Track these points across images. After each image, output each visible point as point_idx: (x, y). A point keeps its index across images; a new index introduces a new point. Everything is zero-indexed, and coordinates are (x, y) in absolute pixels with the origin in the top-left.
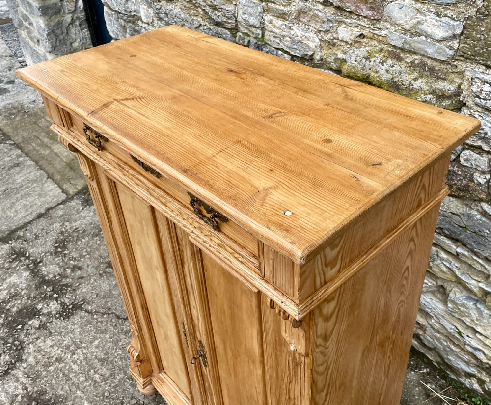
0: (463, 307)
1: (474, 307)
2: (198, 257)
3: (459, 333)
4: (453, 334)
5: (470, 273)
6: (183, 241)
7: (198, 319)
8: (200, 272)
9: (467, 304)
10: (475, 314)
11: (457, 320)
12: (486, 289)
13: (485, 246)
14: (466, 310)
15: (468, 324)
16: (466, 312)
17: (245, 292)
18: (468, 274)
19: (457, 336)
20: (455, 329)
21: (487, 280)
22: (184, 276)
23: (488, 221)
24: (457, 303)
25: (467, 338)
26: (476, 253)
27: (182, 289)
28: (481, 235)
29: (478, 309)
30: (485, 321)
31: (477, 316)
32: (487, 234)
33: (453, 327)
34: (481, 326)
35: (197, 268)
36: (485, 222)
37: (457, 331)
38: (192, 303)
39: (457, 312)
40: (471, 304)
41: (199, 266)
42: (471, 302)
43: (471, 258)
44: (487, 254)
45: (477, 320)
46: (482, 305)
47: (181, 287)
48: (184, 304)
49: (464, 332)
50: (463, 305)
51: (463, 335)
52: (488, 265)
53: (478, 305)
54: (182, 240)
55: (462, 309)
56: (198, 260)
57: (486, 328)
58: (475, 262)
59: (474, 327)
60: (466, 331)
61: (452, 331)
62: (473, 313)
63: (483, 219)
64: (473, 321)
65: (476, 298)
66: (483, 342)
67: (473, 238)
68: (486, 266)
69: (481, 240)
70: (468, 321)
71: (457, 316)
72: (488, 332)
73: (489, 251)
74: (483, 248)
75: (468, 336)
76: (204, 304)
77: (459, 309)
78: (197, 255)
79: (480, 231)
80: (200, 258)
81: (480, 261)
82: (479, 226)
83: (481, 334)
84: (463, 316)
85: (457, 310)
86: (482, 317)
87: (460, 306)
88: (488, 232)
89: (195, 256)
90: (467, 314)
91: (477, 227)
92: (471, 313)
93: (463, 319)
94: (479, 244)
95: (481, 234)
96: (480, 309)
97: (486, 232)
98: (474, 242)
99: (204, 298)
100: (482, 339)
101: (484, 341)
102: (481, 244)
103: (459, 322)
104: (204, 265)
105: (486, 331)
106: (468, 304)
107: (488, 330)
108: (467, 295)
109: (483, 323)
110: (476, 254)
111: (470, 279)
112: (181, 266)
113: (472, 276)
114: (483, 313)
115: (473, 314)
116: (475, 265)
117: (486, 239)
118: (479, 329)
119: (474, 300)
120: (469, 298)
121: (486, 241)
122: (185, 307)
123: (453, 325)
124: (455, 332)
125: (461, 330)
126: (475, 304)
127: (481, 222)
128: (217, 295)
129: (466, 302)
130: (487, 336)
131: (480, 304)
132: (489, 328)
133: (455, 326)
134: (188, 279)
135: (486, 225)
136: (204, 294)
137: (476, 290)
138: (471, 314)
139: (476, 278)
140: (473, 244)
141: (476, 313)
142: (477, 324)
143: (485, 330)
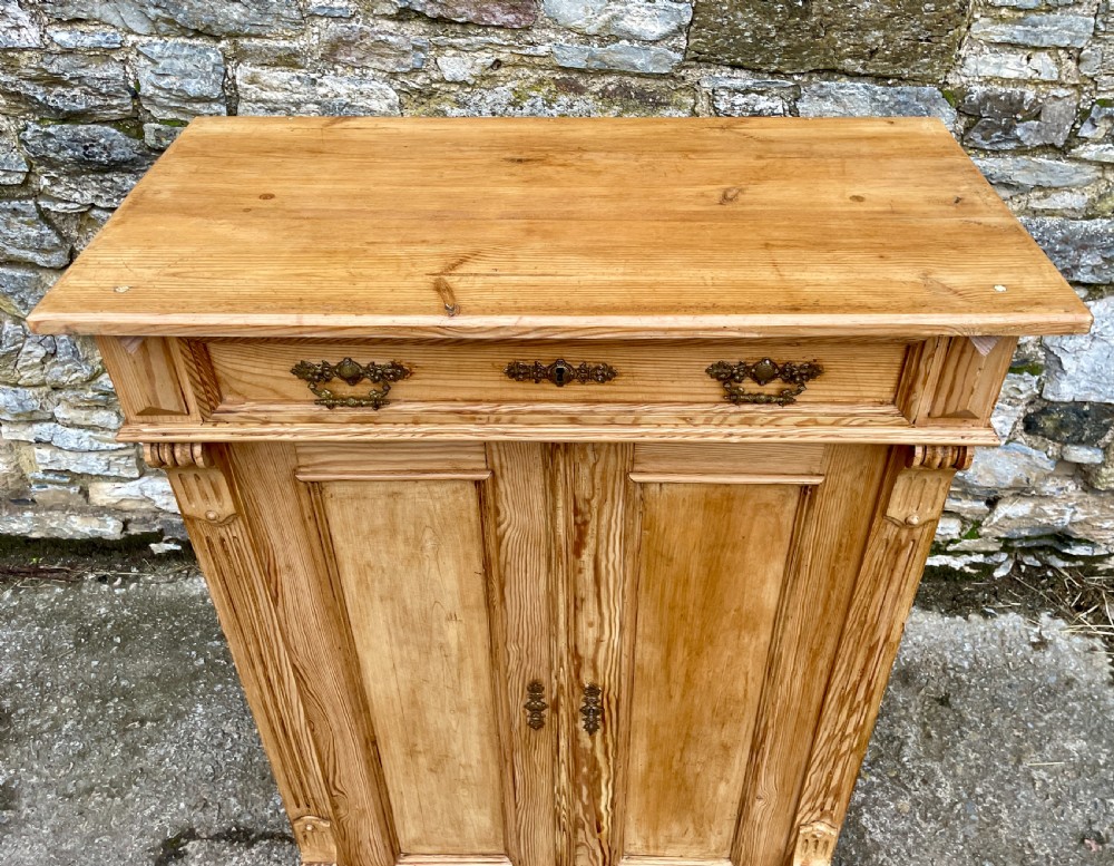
6: (594, 501)
7: (599, 642)
17: (768, 506)
54: (587, 501)
128: (670, 560)
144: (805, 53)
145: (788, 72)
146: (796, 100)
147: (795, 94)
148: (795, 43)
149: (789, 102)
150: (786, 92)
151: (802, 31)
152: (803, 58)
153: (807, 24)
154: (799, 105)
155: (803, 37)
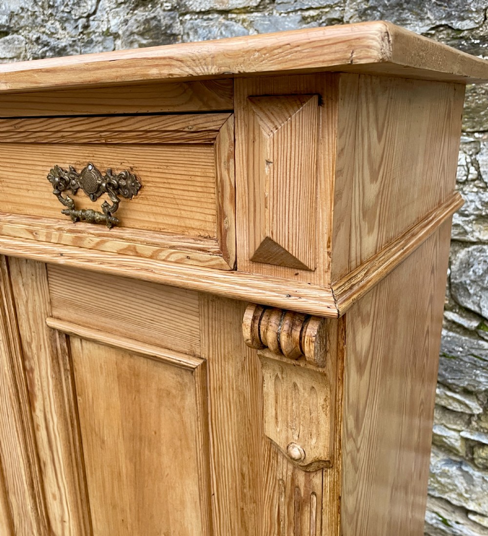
0: (444, 477)
1: (459, 473)
2: (65, 364)
3: (445, 522)
4: (435, 525)
5: (444, 422)
6: (33, 346)
7: (63, 521)
8: (69, 400)
9: (448, 471)
10: (462, 484)
11: (437, 503)
12: (472, 438)
13: (461, 372)
14: (449, 481)
15: (454, 502)
16: (450, 484)
17: (169, 393)
18: (442, 424)
19: (442, 527)
20: (437, 517)
21: (469, 426)
22: (35, 429)
23: (458, 336)
24: (434, 474)
25: (456, 526)
26: (451, 386)
27: (29, 461)
28: (454, 357)
29: (466, 474)
30: (478, 489)
31: (465, 485)
32: (461, 352)
33: (434, 515)
34: (472, 500)
35: (62, 390)
36: (454, 337)
37: (440, 519)
38: (51, 487)
39: (436, 488)
40: (453, 470)
41: (66, 385)
42: (453, 466)
43: (444, 396)
44: (466, 383)
45: (466, 492)
46: (469, 467)
47: (28, 457)
48: (34, 497)
49: (450, 518)
50: (444, 474)
51: (450, 523)
52: (470, 400)
53: (465, 468)
54: (29, 344)
55: (443, 480)
56: (65, 370)
57: (480, 501)
58: (451, 401)
59: (464, 505)
60: (453, 515)
61: (434, 521)
62: (459, 482)
63: (451, 334)
64: (460, 495)
65: (458, 459)
66: (480, 525)
67: (442, 364)
68: (467, 402)
69: (454, 364)
70: (452, 497)
71: (437, 494)
72: (485, 506)
73: (467, 378)
74: (459, 374)
75: (457, 523)
76: (76, 475)
77: (439, 482)
78: (63, 359)
79: (450, 352)
80: (68, 367)
81: (457, 396)
82: (448, 345)
83: (475, 513)
84: (446, 492)
85: (436, 485)
86: (473, 485)
87: (440, 476)
88: (461, 349)
89: (58, 363)
90: (451, 487)
91: (445, 347)
92: (456, 482)
93: (445, 496)
94: (453, 371)
95: (453, 354)
96: (467, 472)
97: (459, 351)
98: (446, 370)
99: (76, 459)
100: (477, 521)
101: (482, 523)
102: (456, 370)
103: (440, 504)
104: (77, 381)
105: (482, 505)
106: (450, 470)
107: (484, 503)
108: (445, 458)
109: (476, 493)
110: (449, 387)
111: (447, 430)
112: (28, 408)
113: (449, 426)
114: (474, 478)
115: (459, 485)
116: (451, 405)
117: (462, 360)
118: (471, 506)
119: (455, 462)
120: (450, 462)
121: (462, 363)
122: (35, 502)
123: (434, 512)
124: (439, 522)
125: (446, 517)
126: (460, 469)
127: (449, 339)
128: (103, 442)
129: (447, 468)
130: (484, 513)
131: (466, 466)
132: (486, 499)
133: (436, 513)
134: (42, 434)
135: (456, 340)
136: (75, 452)
137: (458, 444)
138: (456, 485)
139: (454, 427)
140: (444, 373)
141: (463, 481)
142: (467, 499)
143: (480, 505)
144: (482, 113)
145: (469, 130)
146: (477, 153)
147: (476, 148)
148: (473, 105)
149: (471, 156)
150: (468, 147)
151: (479, 94)
152: (481, 117)
153: (482, 89)
154: (478, 157)
155: (479, 99)
